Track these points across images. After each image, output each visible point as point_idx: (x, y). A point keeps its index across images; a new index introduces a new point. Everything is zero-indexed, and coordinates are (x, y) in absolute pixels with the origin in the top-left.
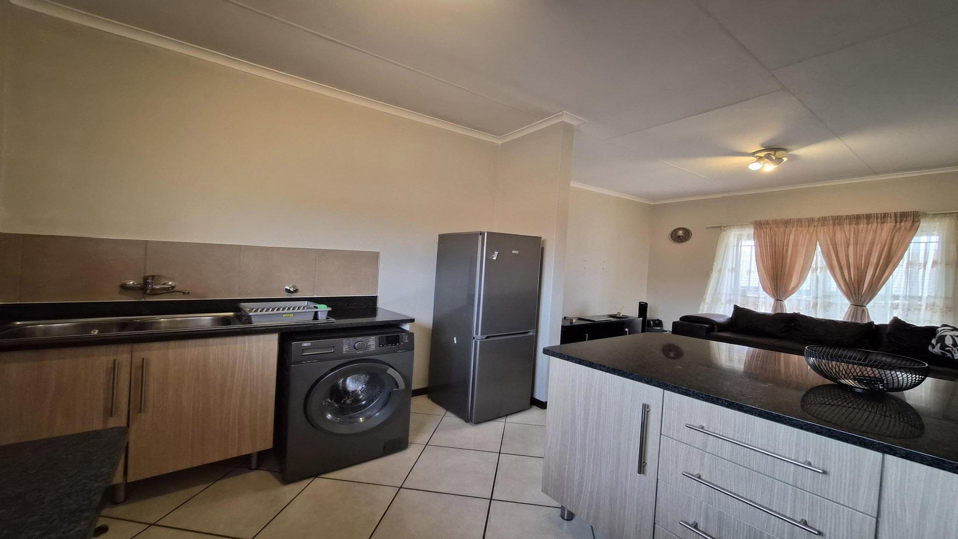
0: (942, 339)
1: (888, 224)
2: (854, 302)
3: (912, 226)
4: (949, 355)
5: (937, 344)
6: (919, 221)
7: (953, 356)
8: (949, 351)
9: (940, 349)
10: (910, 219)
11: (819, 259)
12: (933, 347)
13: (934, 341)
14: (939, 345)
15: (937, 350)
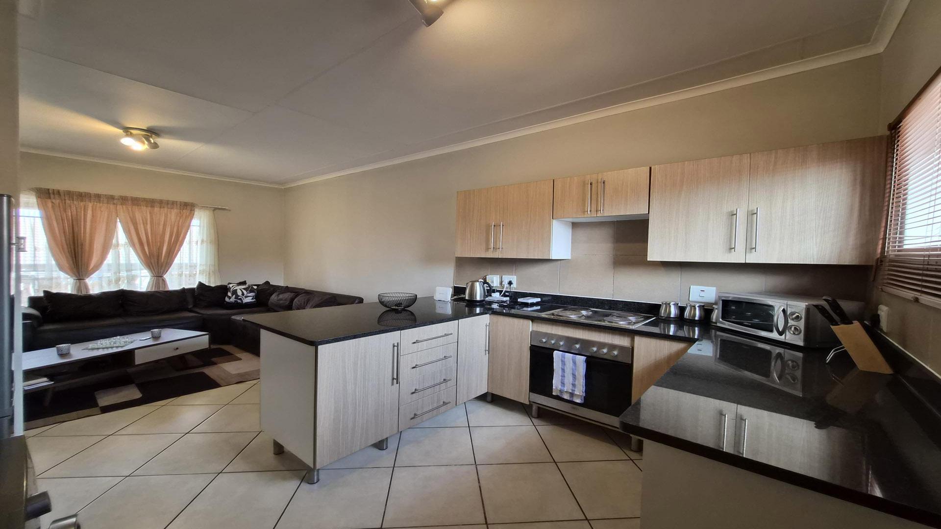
0: (235, 292)
1: (175, 210)
2: (156, 274)
3: (190, 213)
4: (239, 301)
5: (232, 296)
6: (194, 210)
7: (242, 301)
8: (240, 299)
9: (235, 298)
10: (189, 208)
11: (121, 235)
12: (230, 298)
13: (229, 294)
14: (234, 296)
15: (233, 299)
